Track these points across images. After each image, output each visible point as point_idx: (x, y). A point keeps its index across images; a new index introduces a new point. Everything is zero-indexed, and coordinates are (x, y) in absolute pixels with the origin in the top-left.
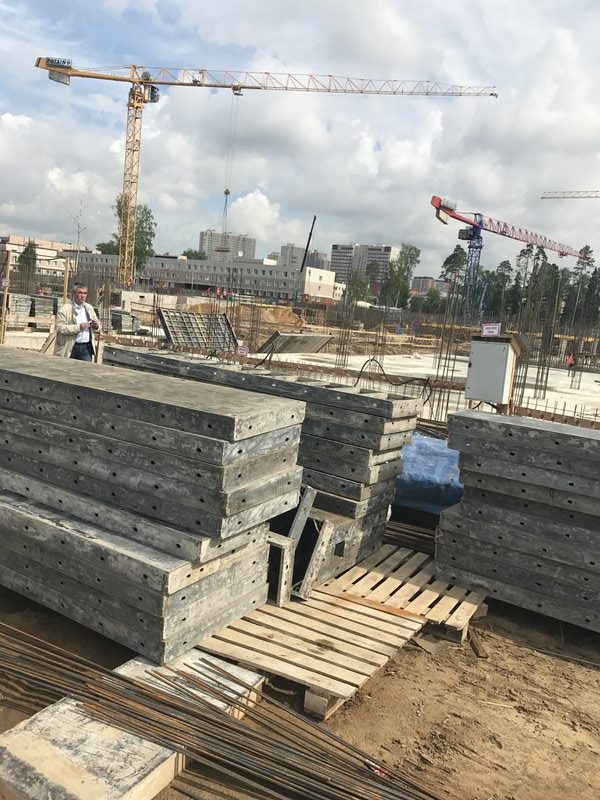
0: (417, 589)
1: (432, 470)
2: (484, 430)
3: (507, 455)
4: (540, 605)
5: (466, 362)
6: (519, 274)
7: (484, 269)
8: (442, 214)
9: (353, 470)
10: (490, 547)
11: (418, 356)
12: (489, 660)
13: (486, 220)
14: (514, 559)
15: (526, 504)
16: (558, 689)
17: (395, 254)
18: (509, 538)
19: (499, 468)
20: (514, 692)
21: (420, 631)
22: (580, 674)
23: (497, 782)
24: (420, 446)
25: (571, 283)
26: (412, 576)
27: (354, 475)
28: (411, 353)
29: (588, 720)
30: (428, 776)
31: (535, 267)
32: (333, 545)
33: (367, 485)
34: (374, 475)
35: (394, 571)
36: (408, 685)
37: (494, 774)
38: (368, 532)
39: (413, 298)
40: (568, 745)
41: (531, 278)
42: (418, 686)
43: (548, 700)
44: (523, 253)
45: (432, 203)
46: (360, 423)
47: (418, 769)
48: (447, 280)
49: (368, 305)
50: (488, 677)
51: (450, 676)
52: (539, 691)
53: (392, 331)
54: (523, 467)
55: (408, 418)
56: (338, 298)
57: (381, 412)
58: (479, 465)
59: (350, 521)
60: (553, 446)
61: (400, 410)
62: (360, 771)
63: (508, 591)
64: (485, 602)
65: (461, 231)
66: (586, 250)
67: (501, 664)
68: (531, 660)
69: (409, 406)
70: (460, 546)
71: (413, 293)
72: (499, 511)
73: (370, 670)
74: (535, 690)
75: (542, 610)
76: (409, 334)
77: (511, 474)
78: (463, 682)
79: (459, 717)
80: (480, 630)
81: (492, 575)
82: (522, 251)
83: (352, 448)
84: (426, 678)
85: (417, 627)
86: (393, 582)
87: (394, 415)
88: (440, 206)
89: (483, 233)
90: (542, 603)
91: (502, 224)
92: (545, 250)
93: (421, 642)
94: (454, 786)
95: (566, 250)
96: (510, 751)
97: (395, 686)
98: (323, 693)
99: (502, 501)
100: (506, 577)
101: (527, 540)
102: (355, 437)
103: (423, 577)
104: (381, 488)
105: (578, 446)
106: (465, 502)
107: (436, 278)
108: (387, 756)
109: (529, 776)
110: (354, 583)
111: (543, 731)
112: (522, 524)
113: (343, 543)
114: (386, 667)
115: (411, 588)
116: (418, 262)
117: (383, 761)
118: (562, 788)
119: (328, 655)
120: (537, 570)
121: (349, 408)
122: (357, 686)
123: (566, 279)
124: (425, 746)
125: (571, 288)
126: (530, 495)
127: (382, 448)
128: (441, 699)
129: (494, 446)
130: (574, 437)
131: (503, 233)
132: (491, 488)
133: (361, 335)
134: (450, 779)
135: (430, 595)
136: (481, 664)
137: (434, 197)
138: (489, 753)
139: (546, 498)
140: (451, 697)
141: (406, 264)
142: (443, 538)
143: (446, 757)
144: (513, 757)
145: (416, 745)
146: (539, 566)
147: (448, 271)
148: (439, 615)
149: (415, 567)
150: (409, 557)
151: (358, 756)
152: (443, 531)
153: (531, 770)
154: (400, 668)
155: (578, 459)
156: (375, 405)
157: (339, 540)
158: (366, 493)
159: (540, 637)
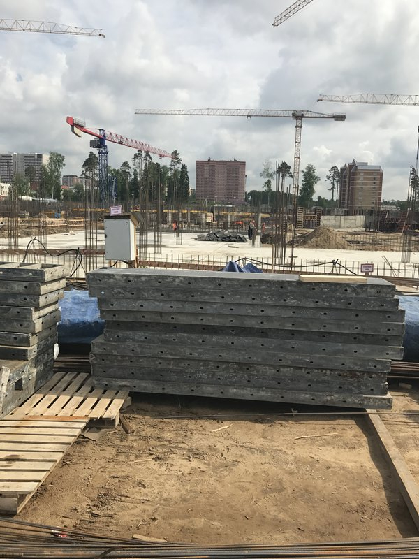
0: (82, 399)
1: (84, 313)
2: (112, 280)
3: (129, 295)
4: (163, 389)
5: (103, 233)
6: (135, 170)
7: (112, 168)
8: (76, 130)
9: (21, 325)
10: (127, 358)
11: (73, 233)
12: (135, 433)
13: (107, 134)
14: (144, 363)
15: (147, 325)
16: (179, 438)
17: (46, 160)
18: (139, 350)
19: (125, 305)
20: (151, 449)
21: (85, 428)
22: (192, 424)
23: (144, 511)
24: (74, 299)
25: (170, 175)
26: (77, 391)
27: (22, 329)
28: (67, 231)
29: (198, 452)
30: (97, 525)
31: (146, 165)
32: (13, 383)
33: (34, 334)
34: (38, 326)
35: (64, 390)
36: (80, 468)
37: (142, 507)
38: (41, 368)
39: (64, 191)
40: (186, 471)
41: (144, 174)
42: (87, 466)
43: (173, 447)
44: (136, 156)
45: (67, 122)
46: (21, 289)
47: (91, 522)
48: (87, 177)
49: (30, 199)
50: (135, 444)
51: (109, 452)
52: (167, 443)
53: (51, 216)
54: (141, 301)
55: (59, 280)
56: (6, 195)
57: (36, 278)
58: (112, 305)
59: (23, 363)
60: (157, 285)
61: (51, 275)
62: (48, 540)
63: (143, 384)
64: (129, 395)
65: (91, 142)
66: (175, 153)
67: (143, 434)
68: (162, 426)
69: (58, 272)
70: (108, 362)
71: (64, 188)
72: (130, 333)
73: (49, 466)
74: (165, 443)
75: (165, 392)
76: (64, 217)
77: (133, 307)
78: (119, 453)
79: (117, 477)
80: (128, 415)
81: (132, 376)
82: (135, 155)
83: (18, 309)
84: (92, 459)
85: (83, 425)
86: (64, 399)
87: (46, 280)
88: (74, 125)
89: (107, 143)
90: (165, 387)
91: (119, 137)
92: (150, 153)
93: (87, 434)
94: (116, 525)
95: (163, 154)
96: (151, 488)
97: (70, 471)
98: (12, 495)
99: (132, 326)
100: (141, 375)
101: (150, 348)
102: (19, 300)
103: (86, 389)
104: (45, 334)
105: (172, 282)
106: (107, 331)
107: (79, 176)
108: (67, 522)
109: (164, 500)
110: (34, 407)
111: (172, 468)
112: (146, 338)
113: (21, 380)
114: (63, 460)
115: (77, 399)
116: (64, 165)
117: (65, 526)
118: (185, 500)
119: (15, 465)
120: (159, 366)
121: (11, 279)
122: (40, 481)
123: (166, 173)
124: (94, 506)
125: (170, 179)
126: (148, 319)
127: (41, 305)
128: (104, 469)
129: (120, 290)
130: (169, 276)
131: (120, 143)
132: (123, 319)
133: (27, 222)
134: (112, 521)
135: (91, 401)
136: (130, 438)
137: (68, 117)
138: (137, 494)
139: (158, 319)
140: (111, 466)
141: (55, 167)
142: (96, 359)
143: (109, 507)
144: (152, 491)
145: (88, 507)
146: (160, 363)
147: (86, 170)
148: (98, 413)
149: (79, 384)
150: (74, 378)
151: (46, 530)
152: (95, 354)
153: (165, 496)
154: (74, 457)
155: (174, 290)
156: (31, 274)
157: (17, 379)
158: (34, 340)
159: (166, 409)
